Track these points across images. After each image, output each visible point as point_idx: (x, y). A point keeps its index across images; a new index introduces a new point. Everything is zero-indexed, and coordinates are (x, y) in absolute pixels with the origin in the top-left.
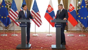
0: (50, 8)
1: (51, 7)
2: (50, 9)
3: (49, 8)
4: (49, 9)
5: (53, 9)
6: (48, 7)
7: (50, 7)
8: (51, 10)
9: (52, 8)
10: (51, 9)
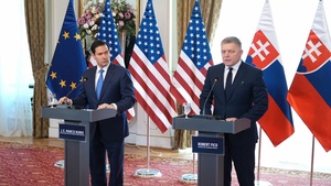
0: (263, 47)
1: (267, 44)
2: (262, 53)
3: (258, 47)
4: (257, 52)
5: (277, 54)
6: (255, 42)
7: (264, 40)
8: (269, 58)
9: (271, 48)
10: (267, 53)
